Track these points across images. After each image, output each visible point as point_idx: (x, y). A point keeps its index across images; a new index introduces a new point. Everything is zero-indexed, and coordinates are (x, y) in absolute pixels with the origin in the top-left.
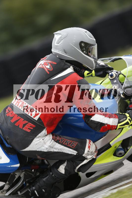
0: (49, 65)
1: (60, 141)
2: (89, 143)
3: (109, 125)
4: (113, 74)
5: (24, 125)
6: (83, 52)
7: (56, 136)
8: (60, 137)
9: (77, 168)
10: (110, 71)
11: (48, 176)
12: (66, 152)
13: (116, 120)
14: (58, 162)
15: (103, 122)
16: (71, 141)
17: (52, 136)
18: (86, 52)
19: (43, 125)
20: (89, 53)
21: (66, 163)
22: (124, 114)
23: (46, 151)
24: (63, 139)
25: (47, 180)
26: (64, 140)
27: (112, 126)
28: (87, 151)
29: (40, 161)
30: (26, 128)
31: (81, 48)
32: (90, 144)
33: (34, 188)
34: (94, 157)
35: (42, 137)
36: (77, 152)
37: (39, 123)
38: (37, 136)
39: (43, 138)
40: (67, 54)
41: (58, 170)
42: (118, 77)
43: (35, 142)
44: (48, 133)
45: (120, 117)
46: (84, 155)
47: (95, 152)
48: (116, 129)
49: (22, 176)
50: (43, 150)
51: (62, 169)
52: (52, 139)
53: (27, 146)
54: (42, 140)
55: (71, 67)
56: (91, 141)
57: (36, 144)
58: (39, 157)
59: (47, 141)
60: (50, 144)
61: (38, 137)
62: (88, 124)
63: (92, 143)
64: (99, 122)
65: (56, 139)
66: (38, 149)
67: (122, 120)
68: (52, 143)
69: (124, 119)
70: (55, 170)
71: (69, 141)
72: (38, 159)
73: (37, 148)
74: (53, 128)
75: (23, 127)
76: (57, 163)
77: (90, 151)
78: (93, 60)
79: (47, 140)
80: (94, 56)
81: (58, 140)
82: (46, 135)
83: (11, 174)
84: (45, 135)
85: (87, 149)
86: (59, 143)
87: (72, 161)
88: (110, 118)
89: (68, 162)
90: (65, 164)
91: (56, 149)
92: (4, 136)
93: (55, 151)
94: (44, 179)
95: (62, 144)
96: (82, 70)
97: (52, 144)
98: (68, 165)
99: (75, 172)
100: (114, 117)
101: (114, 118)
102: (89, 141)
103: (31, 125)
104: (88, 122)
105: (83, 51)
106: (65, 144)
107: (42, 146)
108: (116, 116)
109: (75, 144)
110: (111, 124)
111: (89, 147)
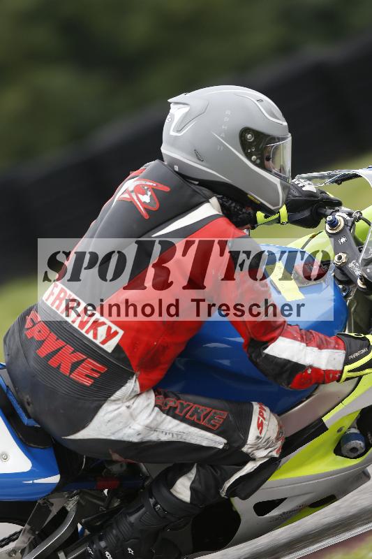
0: (149, 193)
1: (177, 412)
2: (259, 414)
3: (316, 371)
4: (338, 218)
5: (75, 366)
6: (249, 158)
7: (166, 396)
8: (179, 399)
9: (227, 484)
10: (329, 211)
11: (144, 509)
12: (193, 442)
13: (340, 355)
14: (170, 467)
15: (301, 362)
16: (209, 410)
17: (156, 396)
18: (257, 159)
19: (129, 366)
20: (266, 162)
21: (194, 471)
22: (363, 336)
23: (135, 439)
24: (185, 404)
25: (140, 518)
26: (190, 407)
27: (327, 372)
28: (254, 438)
29: (121, 466)
30: (80, 374)
31: (245, 146)
32: (262, 416)
33: (103, 544)
34: (275, 454)
35: (125, 400)
36: (225, 441)
37: (118, 359)
38: (110, 396)
39: (128, 404)
40: (203, 163)
41: (172, 490)
42: (351, 227)
43: (105, 414)
44: (144, 389)
45: (350, 345)
46: (245, 449)
47: (277, 439)
48: (338, 380)
49: (71, 506)
50: (128, 436)
51: (183, 489)
52: (156, 406)
53: (83, 425)
54: (124, 408)
55: (214, 200)
56: (266, 408)
57: (109, 421)
58: (116, 457)
59: (141, 412)
60: (148, 422)
61: (114, 401)
62: (256, 364)
63: (267, 413)
64: (288, 362)
65: (166, 405)
66: (113, 434)
67: (357, 354)
68: (156, 416)
69: (364, 351)
70: (164, 491)
71: (203, 410)
72: (113, 462)
73: (113, 431)
74: (157, 375)
75: (72, 371)
76: (167, 470)
77: (263, 435)
78: (276, 181)
79: (138, 411)
80: (282, 169)
81: (171, 407)
82: (138, 395)
83: (38, 501)
84: (133, 394)
85: (253, 432)
86: (175, 417)
87: (212, 466)
88: (320, 347)
89: (200, 469)
90: (192, 474)
91: (164, 433)
92: (17, 392)
93: (164, 438)
94: (132, 519)
95: (183, 419)
96: (244, 210)
97: (154, 419)
98: (199, 476)
99: (221, 496)
100: (332, 345)
101: (335, 348)
102: (260, 408)
103: (93, 365)
104: (258, 360)
105: (249, 156)
106: (192, 419)
107: (126, 427)
108: (340, 342)
109: (220, 417)
110: (323, 367)
111: (260, 425)
